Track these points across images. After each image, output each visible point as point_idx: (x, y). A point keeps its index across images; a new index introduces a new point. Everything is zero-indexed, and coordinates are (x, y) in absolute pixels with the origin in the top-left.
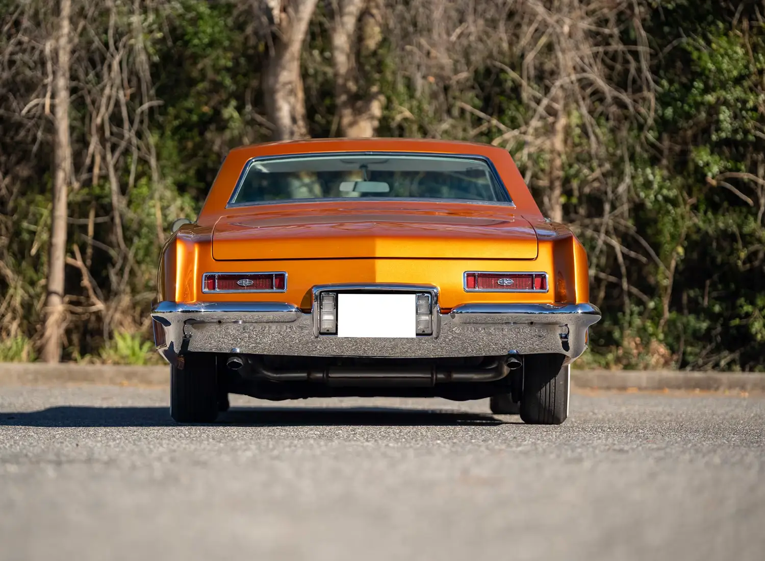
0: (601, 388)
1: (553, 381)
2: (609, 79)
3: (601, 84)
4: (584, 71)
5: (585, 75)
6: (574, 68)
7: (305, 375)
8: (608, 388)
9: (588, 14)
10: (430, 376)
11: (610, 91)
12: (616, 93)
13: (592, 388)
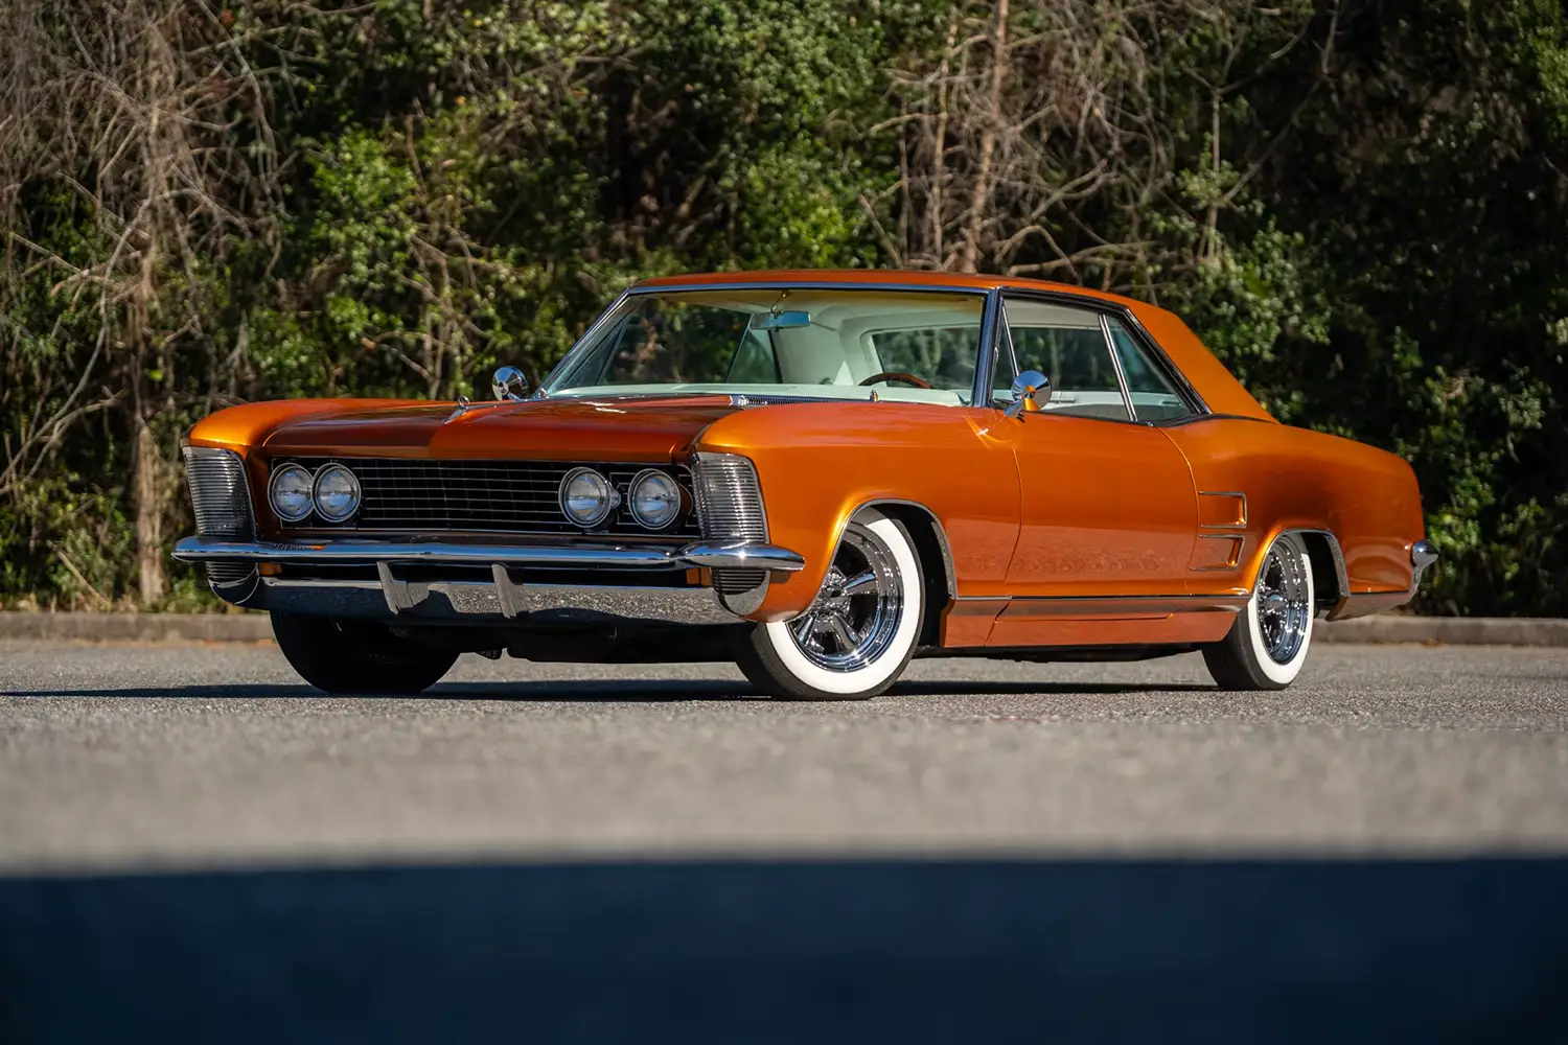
0: (219, 639)
2: (219, 196)
3: (208, 202)
4: (185, 185)
5: (185, 191)
6: (170, 180)
8: (230, 640)
9: (189, 101)
11: (221, 214)
12: (229, 217)
13: (206, 640)
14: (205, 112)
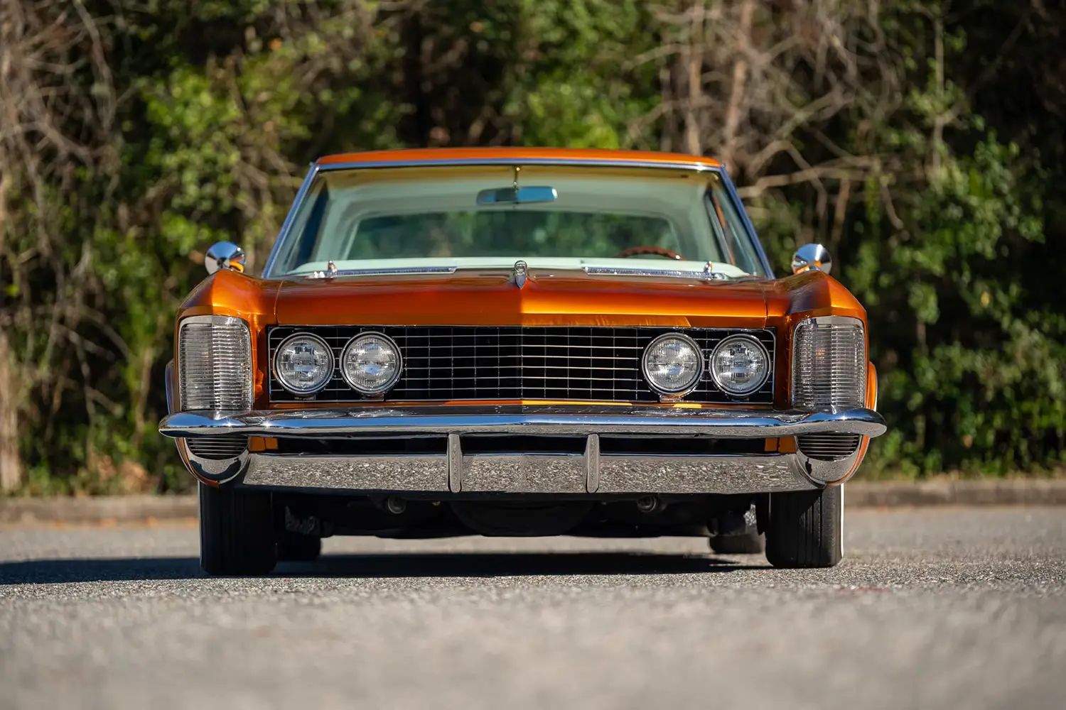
14: (50, 57)
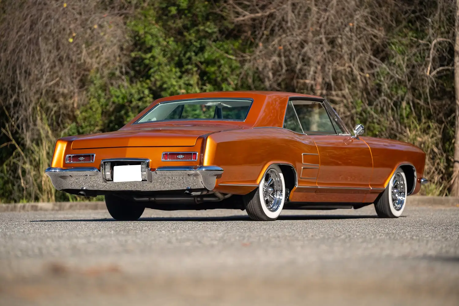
1: (250, 203)
7: (148, 199)
10: (193, 199)
